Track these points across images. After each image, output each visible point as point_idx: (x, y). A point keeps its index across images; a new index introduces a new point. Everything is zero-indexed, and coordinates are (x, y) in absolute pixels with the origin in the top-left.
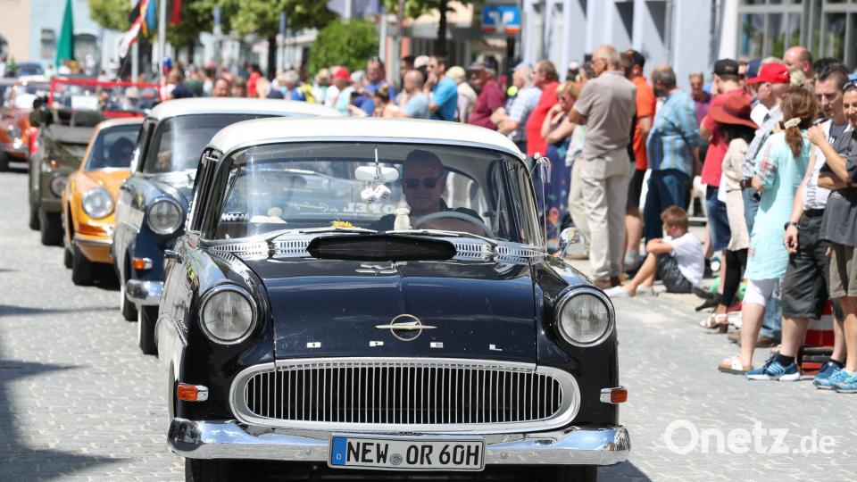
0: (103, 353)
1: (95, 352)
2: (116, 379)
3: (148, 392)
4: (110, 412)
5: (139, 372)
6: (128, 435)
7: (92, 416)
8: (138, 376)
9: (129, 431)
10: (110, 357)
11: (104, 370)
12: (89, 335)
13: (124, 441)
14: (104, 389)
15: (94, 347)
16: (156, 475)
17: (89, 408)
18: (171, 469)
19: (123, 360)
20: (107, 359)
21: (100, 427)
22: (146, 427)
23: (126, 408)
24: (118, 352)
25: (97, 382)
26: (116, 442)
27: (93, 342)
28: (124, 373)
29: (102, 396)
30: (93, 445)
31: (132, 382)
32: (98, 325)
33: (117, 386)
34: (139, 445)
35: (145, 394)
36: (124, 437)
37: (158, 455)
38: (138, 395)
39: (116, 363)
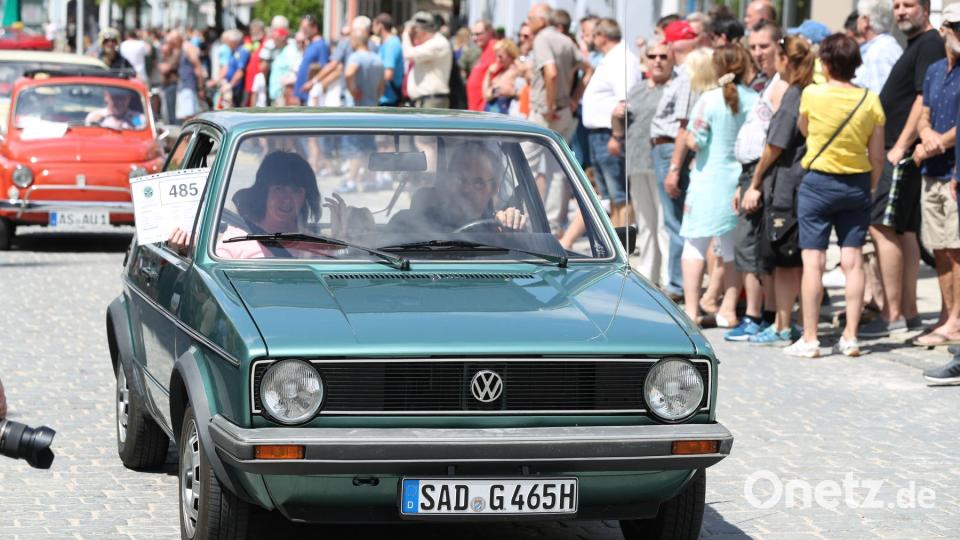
0: (36, 312)
1: (28, 310)
2: (47, 337)
3: (79, 350)
4: (40, 370)
5: (70, 330)
6: (56, 392)
7: (21, 374)
8: (69, 333)
9: (58, 389)
10: (43, 315)
11: (36, 328)
12: (23, 294)
13: (52, 398)
14: (35, 347)
15: (27, 306)
16: (82, 431)
17: (19, 366)
18: (98, 425)
19: (55, 319)
20: (39, 317)
21: (28, 385)
22: (75, 384)
23: (56, 366)
24: (51, 310)
25: (28, 341)
26: (44, 399)
27: (26, 300)
28: (56, 331)
29: (33, 354)
30: (21, 402)
31: (64, 340)
32: (32, 284)
33: (48, 344)
34: (67, 402)
35: (76, 351)
36: (52, 394)
37: (86, 412)
38: (69, 353)
39: (48, 321)
